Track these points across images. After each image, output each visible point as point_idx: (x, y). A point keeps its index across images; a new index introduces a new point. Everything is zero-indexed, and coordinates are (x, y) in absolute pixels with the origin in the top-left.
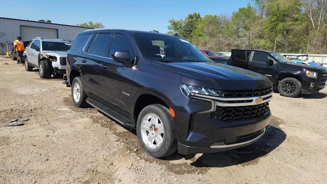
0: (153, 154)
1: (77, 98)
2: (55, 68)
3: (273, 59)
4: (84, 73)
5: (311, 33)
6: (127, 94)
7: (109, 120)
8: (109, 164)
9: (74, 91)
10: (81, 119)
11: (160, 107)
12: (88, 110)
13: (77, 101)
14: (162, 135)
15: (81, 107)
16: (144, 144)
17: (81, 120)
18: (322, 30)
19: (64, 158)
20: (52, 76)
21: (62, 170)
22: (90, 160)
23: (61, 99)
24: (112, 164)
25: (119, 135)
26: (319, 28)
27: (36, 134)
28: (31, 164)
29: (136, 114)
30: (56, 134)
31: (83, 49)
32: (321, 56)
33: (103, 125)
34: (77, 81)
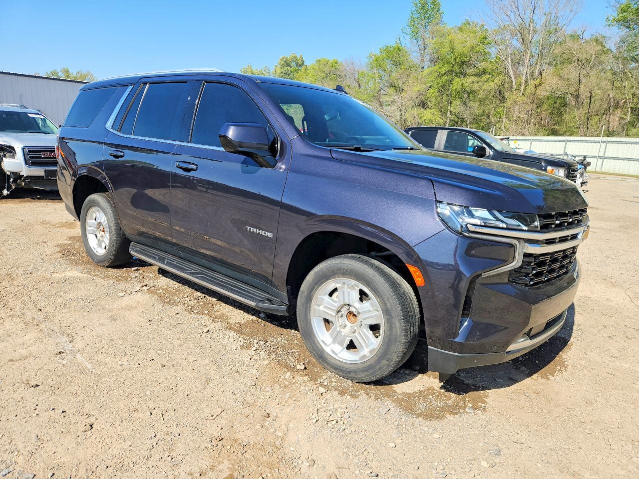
0: (352, 375)
1: (99, 245)
2: (13, 173)
3: (484, 145)
4: (117, 183)
5: (511, 97)
6: (263, 233)
7: (199, 294)
8: (258, 415)
9: (88, 228)
10: (127, 297)
11: (366, 263)
12: (132, 272)
13: (101, 252)
14: (374, 328)
15: (112, 267)
16: (322, 351)
17: (127, 301)
18: (528, 90)
19: (135, 415)
20: (5, 192)
21: (147, 454)
22: (206, 412)
23: (50, 249)
24: (268, 415)
25: (239, 330)
26: (523, 87)
27: (24, 352)
28: (49, 447)
29: (295, 280)
30: (79, 344)
31: (109, 125)
32: (529, 140)
33: (191, 310)
34: (94, 204)
